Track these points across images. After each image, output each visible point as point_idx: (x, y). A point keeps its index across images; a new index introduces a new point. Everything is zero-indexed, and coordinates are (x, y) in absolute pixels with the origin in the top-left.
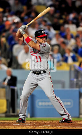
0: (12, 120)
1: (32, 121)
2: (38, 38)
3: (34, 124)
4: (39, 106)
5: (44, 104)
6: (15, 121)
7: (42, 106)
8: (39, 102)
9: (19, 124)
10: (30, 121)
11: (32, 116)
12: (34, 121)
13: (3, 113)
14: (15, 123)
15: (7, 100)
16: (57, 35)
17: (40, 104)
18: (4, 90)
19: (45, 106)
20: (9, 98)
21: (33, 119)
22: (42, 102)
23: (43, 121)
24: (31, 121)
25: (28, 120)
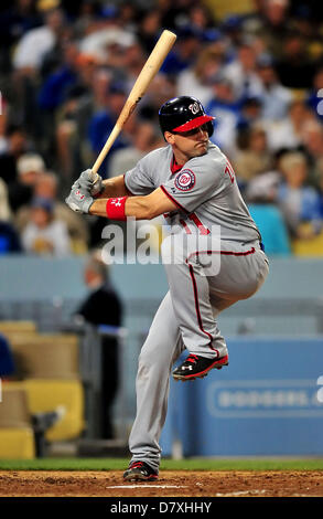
0: (104, 470)
1: (188, 474)
2: (175, 133)
3: (198, 487)
4: (218, 407)
5: (240, 399)
6: (118, 475)
7: (233, 408)
8: (219, 391)
9: (134, 487)
10: (182, 474)
11: (193, 449)
12: (199, 474)
13: (70, 440)
14: (115, 482)
15: (86, 386)
16: (298, 109)
17: (226, 399)
18: (72, 340)
19: (246, 408)
20: (95, 376)
21: (196, 463)
22: (233, 390)
23: (237, 473)
24: (185, 474)
25: (171, 470)
